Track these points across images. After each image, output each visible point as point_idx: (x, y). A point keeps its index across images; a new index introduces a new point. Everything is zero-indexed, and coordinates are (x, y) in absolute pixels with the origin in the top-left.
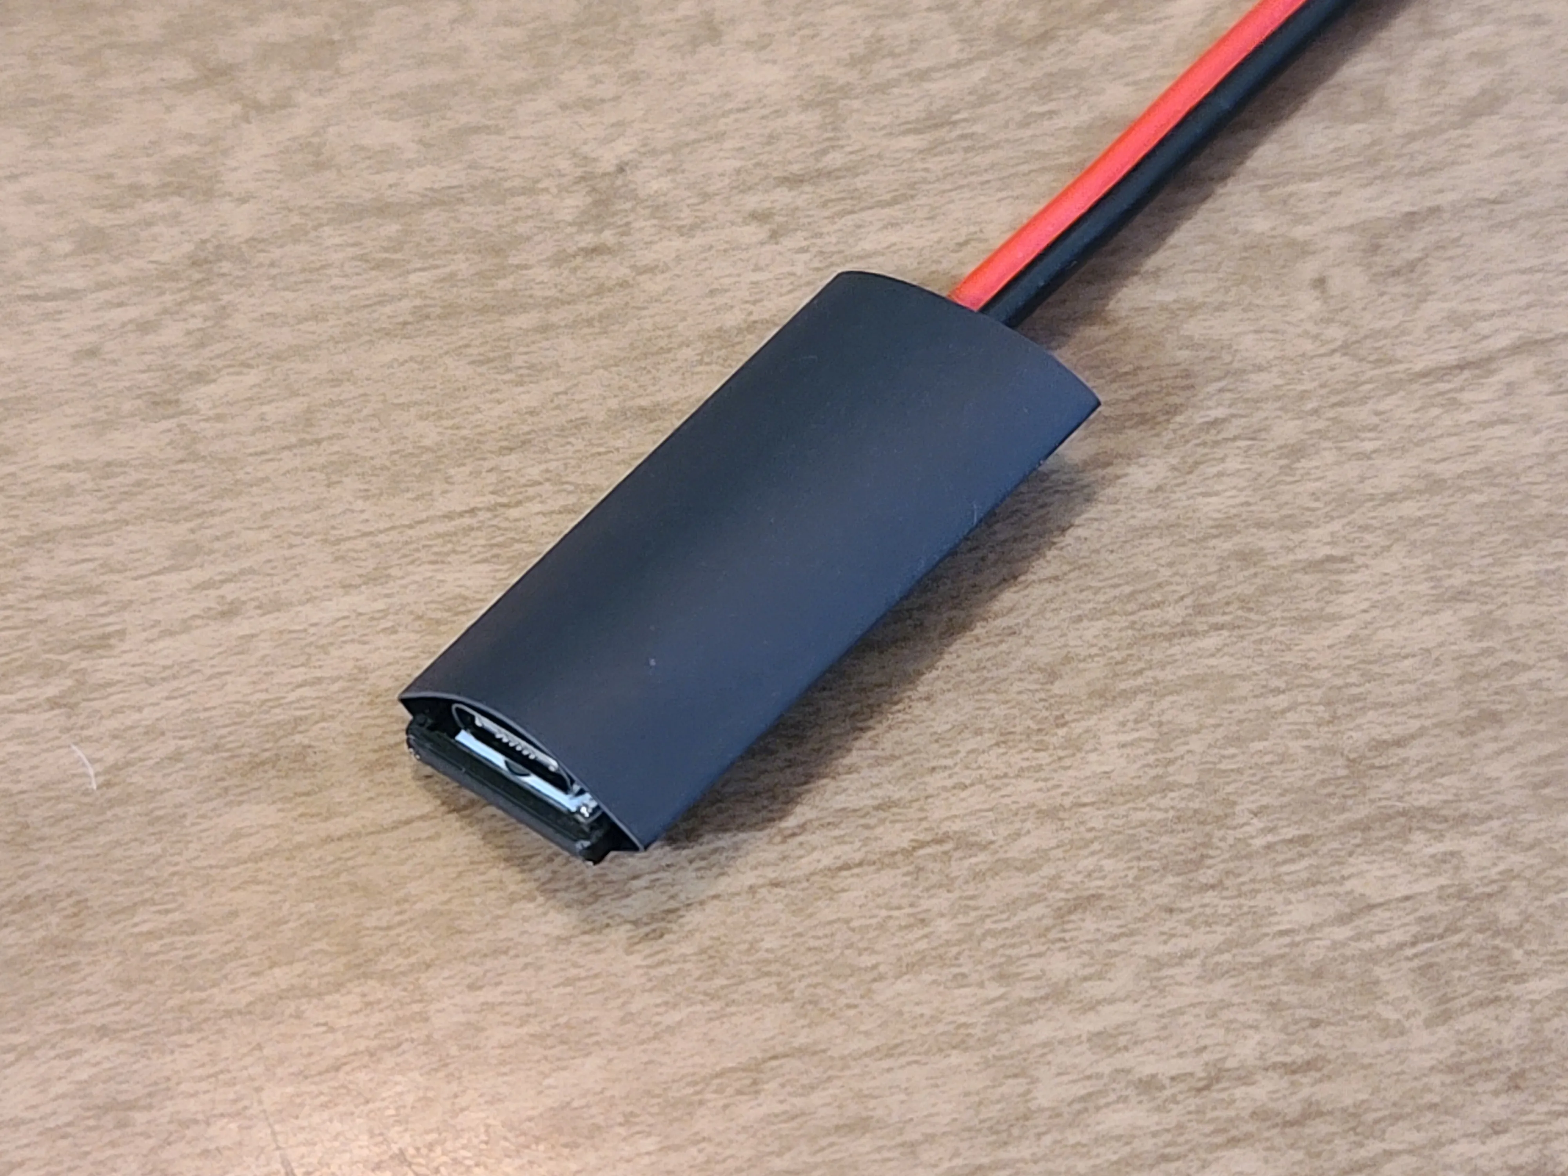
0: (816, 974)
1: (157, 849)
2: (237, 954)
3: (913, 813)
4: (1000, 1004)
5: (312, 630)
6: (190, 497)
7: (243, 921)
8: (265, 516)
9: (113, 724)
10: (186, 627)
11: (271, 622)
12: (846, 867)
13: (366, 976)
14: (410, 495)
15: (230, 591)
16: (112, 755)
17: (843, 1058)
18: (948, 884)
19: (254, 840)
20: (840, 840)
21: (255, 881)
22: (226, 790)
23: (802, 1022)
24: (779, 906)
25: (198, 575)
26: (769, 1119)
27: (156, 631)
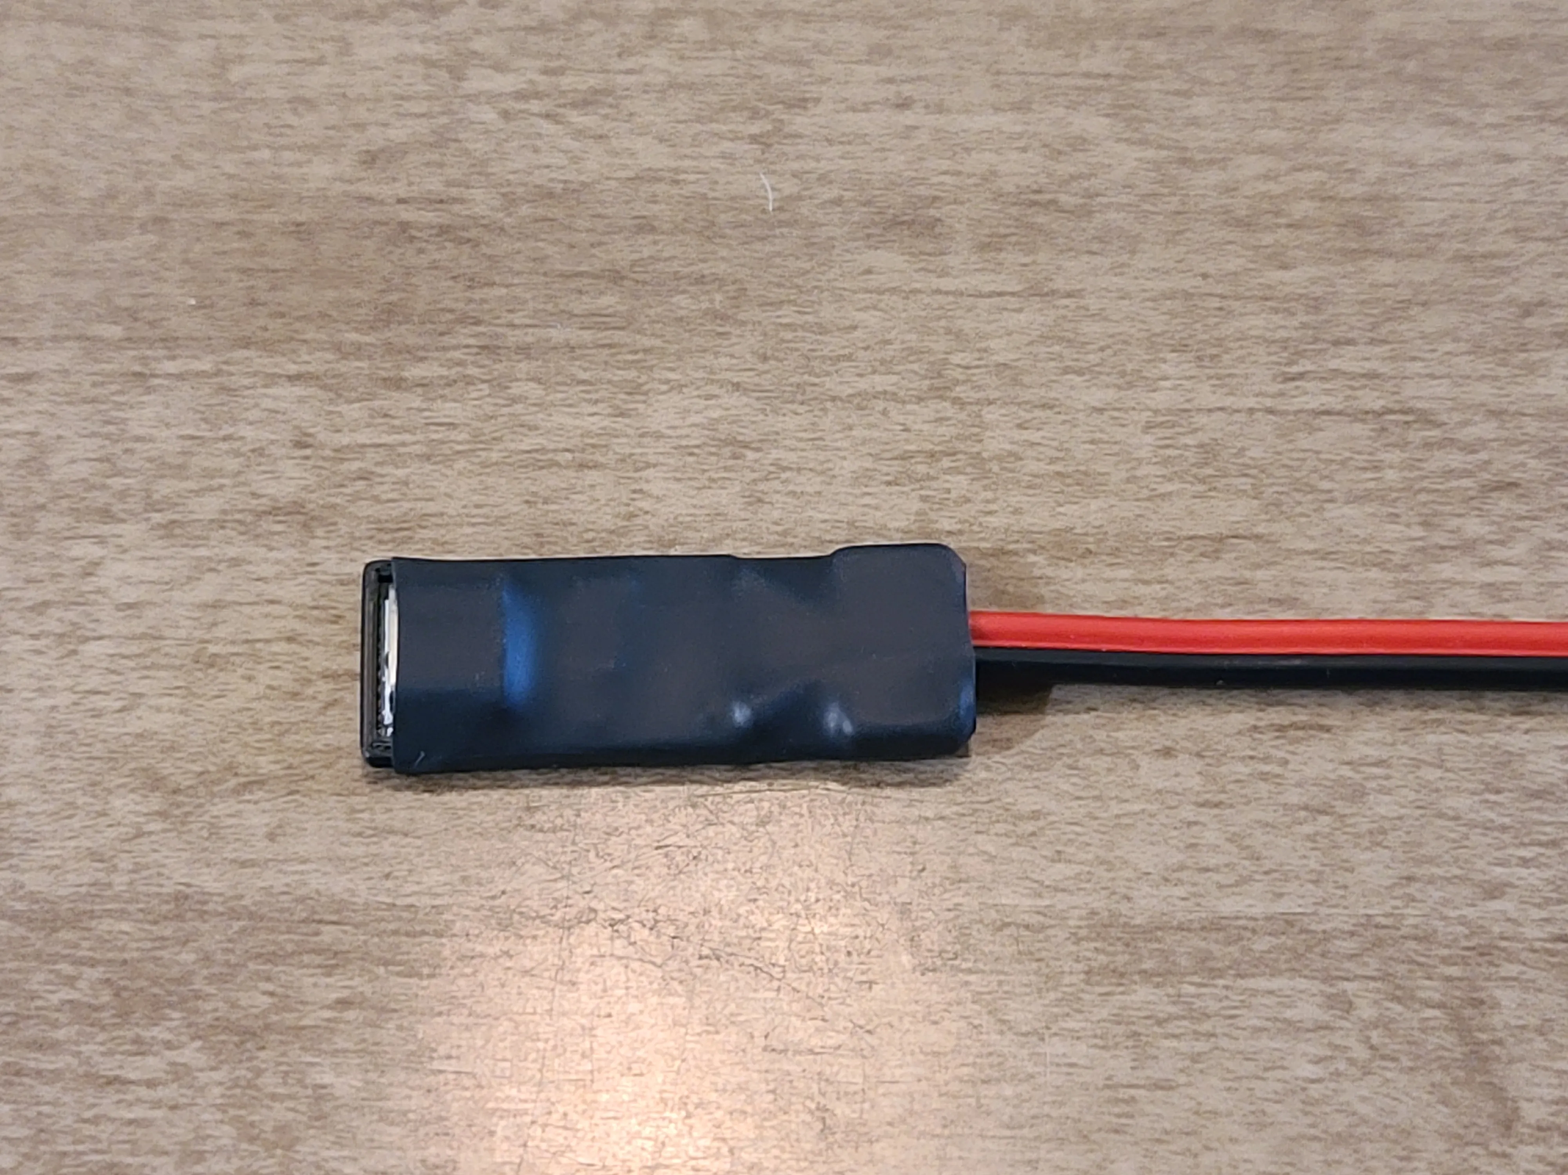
0: (1282, 485)
1: (807, 266)
2: (849, 358)
3: (1389, 386)
4: (1420, 543)
5: (962, 135)
6: (893, 12)
7: (858, 333)
8: (946, 41)
9: (796, 166)
10: (866, 107)
11: (932, 120)
12: (1328, 413)
13: (942, 398)
14: (1060, 52)
15: (907, 90)
16: (790, 187)
17: (1289, 550)
18: (1403, 445)
19: (883, 278)
20: (1327, 392)
21: (875, 308)
22: (869, 236)
23: (1263, 517)
24: (1269, 428)
25: (884, 71)
26: (1221, 580)
27: (843, 106)
